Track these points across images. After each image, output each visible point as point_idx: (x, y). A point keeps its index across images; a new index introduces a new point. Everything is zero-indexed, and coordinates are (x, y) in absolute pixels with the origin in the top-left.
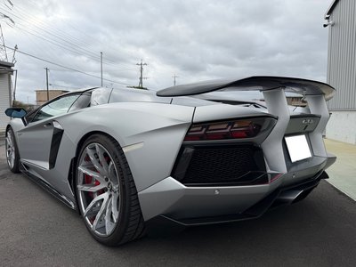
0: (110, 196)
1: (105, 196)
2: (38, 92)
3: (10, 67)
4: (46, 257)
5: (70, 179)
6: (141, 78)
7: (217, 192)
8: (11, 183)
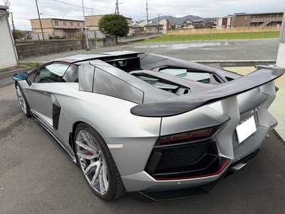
0: (101, 165)
1: (98, 163)
2: (32, 21)
3: (5, 10)
4: (62, 209)
5: (70, 143)
6: (117, 4)
7: (179, 183)
8: (27, 129)
